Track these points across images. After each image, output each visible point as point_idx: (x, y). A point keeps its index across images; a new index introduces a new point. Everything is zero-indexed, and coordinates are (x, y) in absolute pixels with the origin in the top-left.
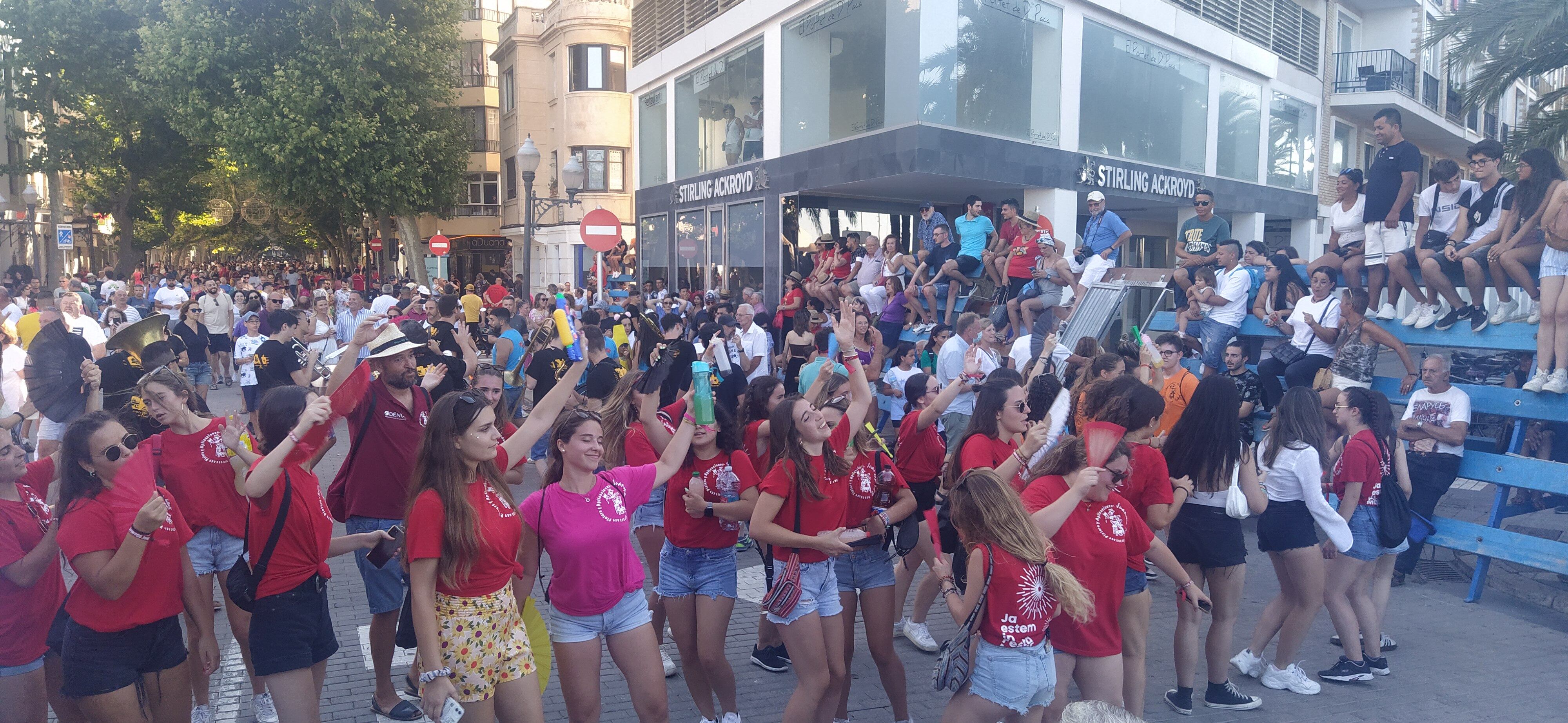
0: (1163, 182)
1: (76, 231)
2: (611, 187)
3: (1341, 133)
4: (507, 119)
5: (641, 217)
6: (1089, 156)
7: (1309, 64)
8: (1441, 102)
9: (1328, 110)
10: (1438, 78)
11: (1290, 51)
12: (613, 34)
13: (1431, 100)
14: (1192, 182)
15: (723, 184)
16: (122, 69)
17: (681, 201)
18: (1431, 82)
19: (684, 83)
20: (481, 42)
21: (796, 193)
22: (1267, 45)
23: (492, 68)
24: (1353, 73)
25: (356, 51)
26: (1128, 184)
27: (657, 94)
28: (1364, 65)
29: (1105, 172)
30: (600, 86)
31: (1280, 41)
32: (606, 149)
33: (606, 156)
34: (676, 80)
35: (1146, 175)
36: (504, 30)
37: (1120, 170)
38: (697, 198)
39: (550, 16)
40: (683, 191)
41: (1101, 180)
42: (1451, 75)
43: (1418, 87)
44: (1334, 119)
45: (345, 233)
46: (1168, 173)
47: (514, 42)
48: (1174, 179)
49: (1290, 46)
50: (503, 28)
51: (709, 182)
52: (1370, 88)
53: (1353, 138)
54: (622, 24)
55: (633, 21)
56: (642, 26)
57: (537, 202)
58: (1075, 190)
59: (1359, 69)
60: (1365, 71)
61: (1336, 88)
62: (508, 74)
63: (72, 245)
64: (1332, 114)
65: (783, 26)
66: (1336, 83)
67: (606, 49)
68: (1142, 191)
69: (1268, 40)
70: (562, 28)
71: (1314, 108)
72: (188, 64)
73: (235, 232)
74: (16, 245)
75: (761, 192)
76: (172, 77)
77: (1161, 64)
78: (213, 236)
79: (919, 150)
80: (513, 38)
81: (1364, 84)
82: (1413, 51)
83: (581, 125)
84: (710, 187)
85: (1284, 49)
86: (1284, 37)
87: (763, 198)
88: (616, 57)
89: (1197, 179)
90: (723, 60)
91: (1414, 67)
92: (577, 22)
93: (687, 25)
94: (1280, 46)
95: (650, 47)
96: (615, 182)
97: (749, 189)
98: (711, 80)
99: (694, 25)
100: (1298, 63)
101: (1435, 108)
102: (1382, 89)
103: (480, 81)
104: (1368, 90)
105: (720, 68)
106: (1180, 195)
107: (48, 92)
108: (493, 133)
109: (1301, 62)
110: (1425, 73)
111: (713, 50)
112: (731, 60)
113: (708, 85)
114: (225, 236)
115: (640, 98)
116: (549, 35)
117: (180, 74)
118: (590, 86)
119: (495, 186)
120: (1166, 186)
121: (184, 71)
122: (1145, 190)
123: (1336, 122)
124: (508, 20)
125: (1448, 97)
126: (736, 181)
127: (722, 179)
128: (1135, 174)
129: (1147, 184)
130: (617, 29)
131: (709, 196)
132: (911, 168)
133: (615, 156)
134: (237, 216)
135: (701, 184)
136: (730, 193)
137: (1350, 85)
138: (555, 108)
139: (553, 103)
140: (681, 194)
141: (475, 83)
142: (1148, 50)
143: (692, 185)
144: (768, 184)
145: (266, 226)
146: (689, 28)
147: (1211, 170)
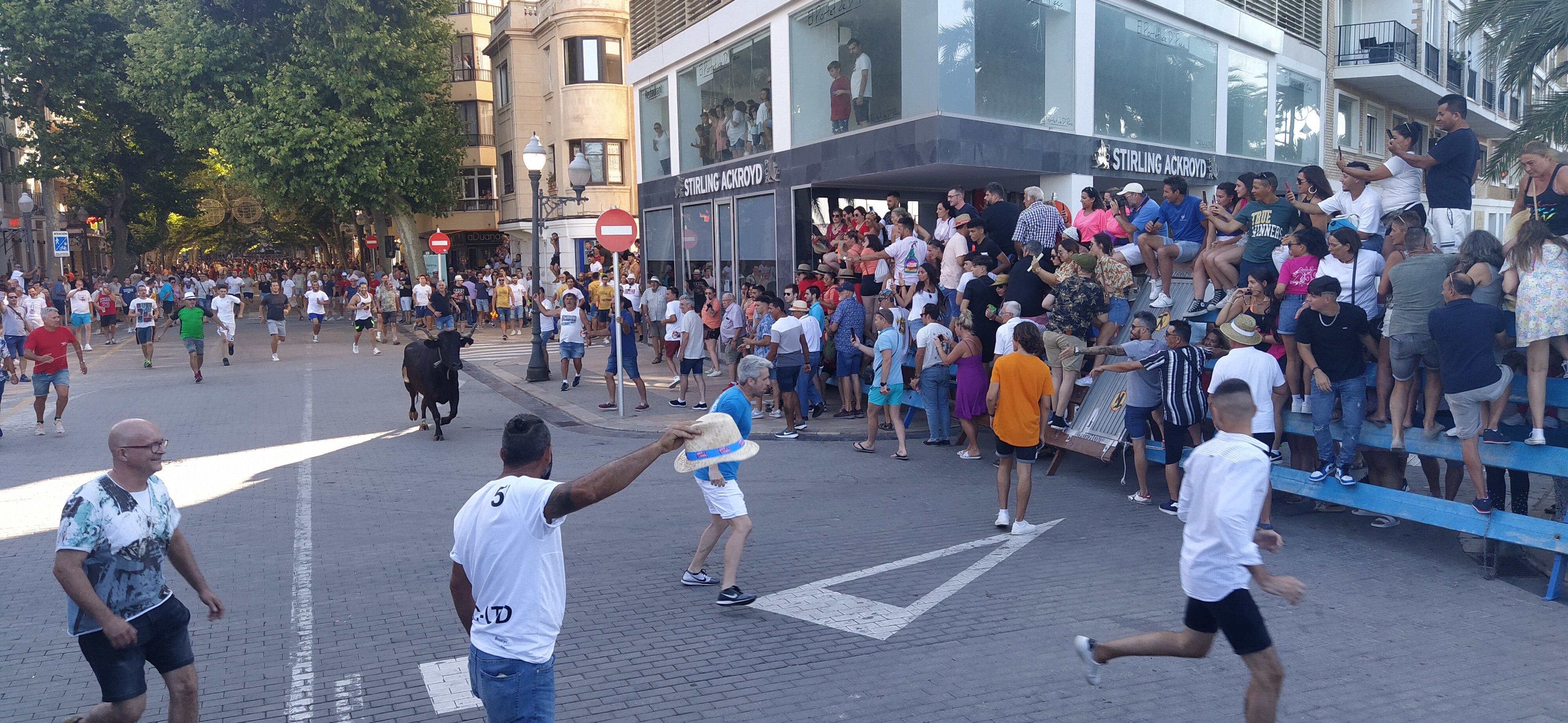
0: (1175, 163)
1: (71, 236)
2: (611, 179)
3: (1344, 106)
4: (502, 114)
5: (644, 210)
6: (1104, 140)
7: (1313, 39)
8: (1442, 71)
9: (1332, 83)
10: (1439, 47)
11: (1294, 25)
12: (608, 26)
13: (1432, 68)
14: (1203, 161)
15: (730, 177)
16: (112, 72)
17: (687, 194)
18: (1432, 51)
19: (687, 75)
20: (471, 36)
21: (809, 185)
22: (1272, 20)
23: (484, 63)
24: (1355, 46)
25: (351, 50)
26: (1143, 166)
27: (658, 86)
28: (1367, 37)
29: (1120, 155)
30: (596, 79)
31: (1285, 15)
32: (604, 142)
33: (604, 149)
34: (678, 72)
35: (1159, 156)
36: (496, 24)
37: (1134, 152)
38: (703, 191)
39: (544, 8)
40: (689, 184)
41: (1116, 163)
42: (1451, 44)
43: (1420, 57)
44: (1337, 92)
45: (338, 230)
46: (1180, 153)
47: (507, 36)
48: (1186, 159)
49: (1294, 20)
50: (495, 22)
51: (716, 175)
52: (1372, 61)
53: (1355, 109)
54: (617, 15)
55: (631, 13)
56: (640, 18)
57: (544, 200)
58: (1090, 174)
59: (1361, 41)
60: (1367, 43)
61: (1339, 61)
62: (501, 67)
63: (68, 252)
64: (1336, 88)
65: (791, 17)
66: (1339, 55)
67: (601, 41)
68: (1156, 173)
69: (1273, 15)
70: (556, 21)
71: (1318, 82)
72: (182, 67)
73: (226, 231)
74: (11, 253)
75: (771, 185)
76: (166, 81)
77: (1171, 44)
78: (205, 236)
79: (940, 141)
80: (507, 33)
81: (1367, 56)
82: (1413, 21)
83: (578, 118)
84: (716, 180)
85: (1288, 23)
86: (1289, 11)
87: (774, 191)
88: (612, 48)
89: (1208, 159)
90: (727, 51)
91: (1416, 38)
92: (571, 14)
93: (688, 17)
94: (1285, 21)
95: (649, 39)
96: (614, 175)
97: (758, 181)
98: (716, 72)
99: (695, 17)
100: (1303, 38)
101: (1436, 78)
102: (1385, 61)
103: (472, 74)
104: (1372, 62)
105: (724, 59)
106: (1192, 174)
107: (40, 99)
108: (486, 127)
109: (1306, 36)
110: (1427, 44)
111: (717, 42)
112: (735, 51)
113: (712, 77)
114: (217, 235)
115: (641, 91)
116: (543, 28)
117: (173, 78)
118: (585, 79)
119: (489, 181)
120: (1179, 165)
121: (177, 75)
122: (1159, 172)
123: (1340, 95)
124: (500, 14)
125: (1448, 66)
126: (744, 174)
127: (729, 172)
128: (1148, 156)
129: (1160, 165)
130: (612, 20)
131: (717, 189)
132: (932, 159)
133: (613, 149)
134: (228, 215)
135: (707, 177)
136: (738, 186)
137: (1352, 57)
138: (551, 101)
139: (548, 97)
140: (687, 187)
141: (467, 78)
142: (1159, 30)
143: (697, 178)
144: (778, 176)
145: (257, 224)
146: (691, 19)
147: (1221, 149)
